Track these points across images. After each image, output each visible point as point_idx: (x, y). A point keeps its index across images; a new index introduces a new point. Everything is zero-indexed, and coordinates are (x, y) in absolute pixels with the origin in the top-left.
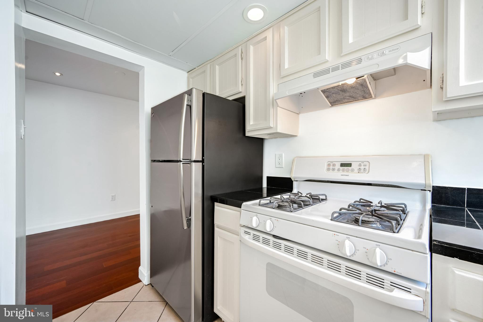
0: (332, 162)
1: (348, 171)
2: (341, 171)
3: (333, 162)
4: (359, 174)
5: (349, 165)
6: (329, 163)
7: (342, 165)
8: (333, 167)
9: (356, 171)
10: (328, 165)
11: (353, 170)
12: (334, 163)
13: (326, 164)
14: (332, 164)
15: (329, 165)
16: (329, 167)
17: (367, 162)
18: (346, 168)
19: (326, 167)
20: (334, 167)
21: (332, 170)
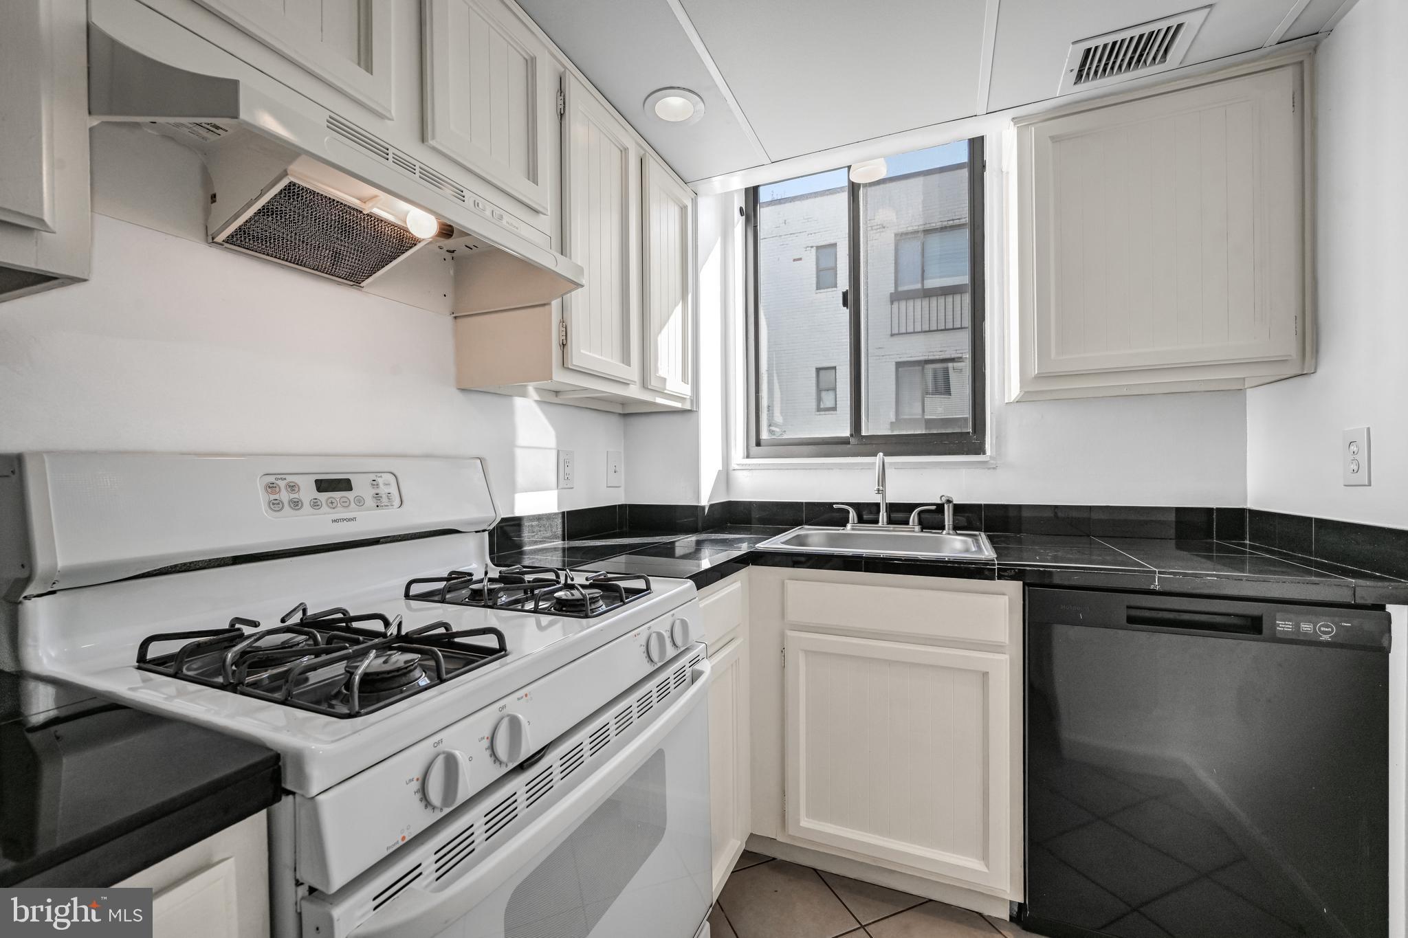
0: (281, 476)
1: (346, 504)
2: (325, 508)
3: (283, 476)
4: (379, 511)
5: (343, 485)
6: (272, 479)
7: (323, 486)
8: (292, 496)
9: (370, 502)
10: (269, 490)
11: (360, 501)
12: (290, 478)
13: (259, 486)
14: (282, 484)
15: (271, 487)
16: (276, 497)
17: (389, 474)
18: (337, 495)
19: (262, 498)
20: (296, 496)
21: (290, 507)
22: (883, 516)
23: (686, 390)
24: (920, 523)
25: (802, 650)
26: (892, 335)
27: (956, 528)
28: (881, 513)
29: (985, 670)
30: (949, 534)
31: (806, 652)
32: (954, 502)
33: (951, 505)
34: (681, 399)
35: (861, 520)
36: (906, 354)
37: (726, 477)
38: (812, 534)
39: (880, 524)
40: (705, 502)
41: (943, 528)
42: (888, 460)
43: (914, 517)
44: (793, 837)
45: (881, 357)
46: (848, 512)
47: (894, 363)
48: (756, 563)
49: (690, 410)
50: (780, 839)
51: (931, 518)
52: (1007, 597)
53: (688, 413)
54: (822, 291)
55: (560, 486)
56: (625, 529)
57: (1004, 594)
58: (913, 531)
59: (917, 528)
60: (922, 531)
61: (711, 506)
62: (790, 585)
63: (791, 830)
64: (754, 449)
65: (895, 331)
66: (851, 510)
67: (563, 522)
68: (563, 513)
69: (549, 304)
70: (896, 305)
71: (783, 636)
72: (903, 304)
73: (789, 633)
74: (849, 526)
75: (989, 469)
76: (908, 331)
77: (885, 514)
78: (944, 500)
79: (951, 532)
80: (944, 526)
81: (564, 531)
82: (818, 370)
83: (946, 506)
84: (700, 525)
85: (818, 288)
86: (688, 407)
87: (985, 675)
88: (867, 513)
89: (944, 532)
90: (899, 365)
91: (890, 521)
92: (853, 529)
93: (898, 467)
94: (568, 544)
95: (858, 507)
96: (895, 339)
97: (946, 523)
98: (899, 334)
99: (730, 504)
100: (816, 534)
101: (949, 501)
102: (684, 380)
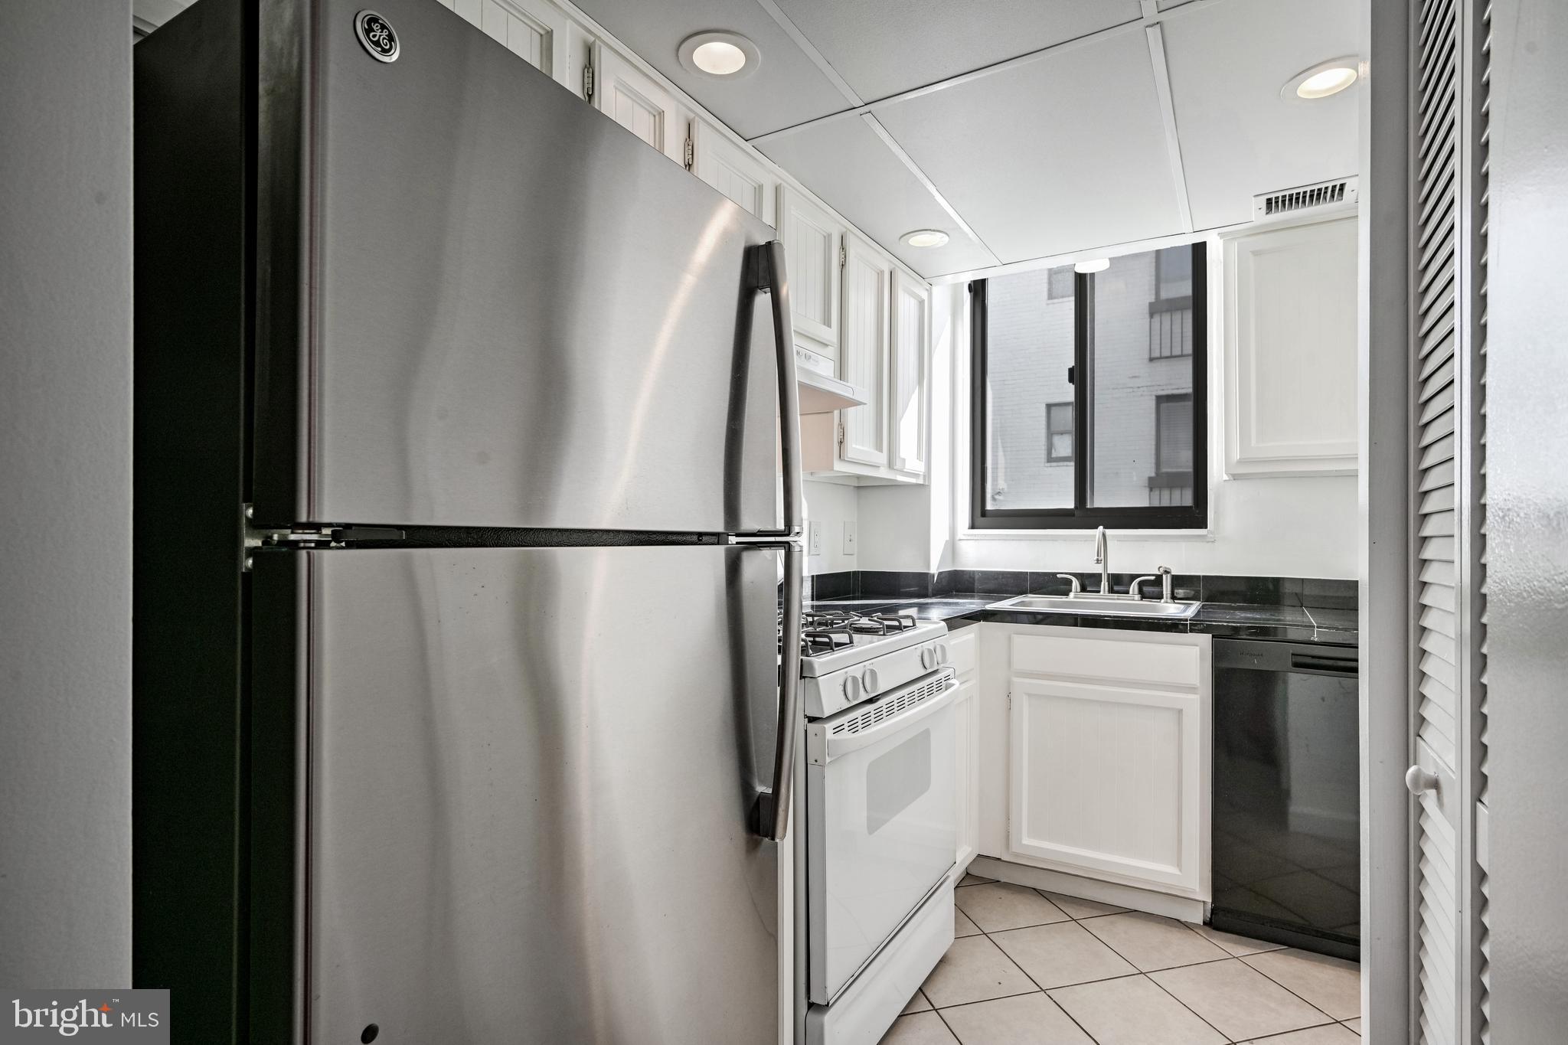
22: (1104, 585)
23: (919, 467)
24: (1141, 591)
25: (1026, 694)
26: (1151, 360)
27: (1174, 597)
28: (1103, 583)
29: (1179, 707)
30: (1167, 602)
31: (1029, 695)
32: (1173, 574)
33: (1169, 575)
34: (916, 475)
35: (1083, 589)
36: (1171, 384)
37: (952, 547)
38: (1036, 602)
39: (1102, 593)
40: (934, 570)
41: (1161, 597)
42: (1109, 532)
43: (1134, 587)
44: (1017, 855)
45: (1135, 390)
46: (1071, 581)
47: (1154, 398)
48: (985, 619)
49: (923, 485)
50: (1005, 858)
51: (1151, 588)
52: (1198, 648)
53: (921, 489)
54: (1056, 301)
55: (811, 553)
56: (857, 595)
57: (1197, 646)
58: (1133, 600)
59: (1137, 597)
60: (1142, 600)
61: (940, 574)
62: (1018, 640)
63: (1015, 848)
64: (980, 520)
65: (1156, 354)
66: (1074, 579)
67: (813, 585)
68: (813, 577)
69: (832, 412)
70: (1157, 318)
71: (1009, 683)
72: (1166, 318)
73: (1015, 679)
74: (1072, 595)
75: (1208, 542)
76: (1174, 354)
77: (1107, 584)
78: (1162, 570)
79: (1169, 600)
80: (1163, 595)
81: (813, 592)
82: (1049, 406)
83: (1164, 576)
84: (930, 590)
85: (1051, 296)
86: (921, 482)
87: (1180, 711)
88: (1089, 582)
89: (1163, 601)
90: (1160, 399)
91: (1111, 591)
92: (1075, 598)
93: (1119, 539)
94: (816, 603)
95: (1080, 576)
96: (1157, 364)
97: (1164, 593)
98: (1161, 358)
99: (956, 572)
100: (1041, 602)
101: (1167, 572)
102: (919, 458)
